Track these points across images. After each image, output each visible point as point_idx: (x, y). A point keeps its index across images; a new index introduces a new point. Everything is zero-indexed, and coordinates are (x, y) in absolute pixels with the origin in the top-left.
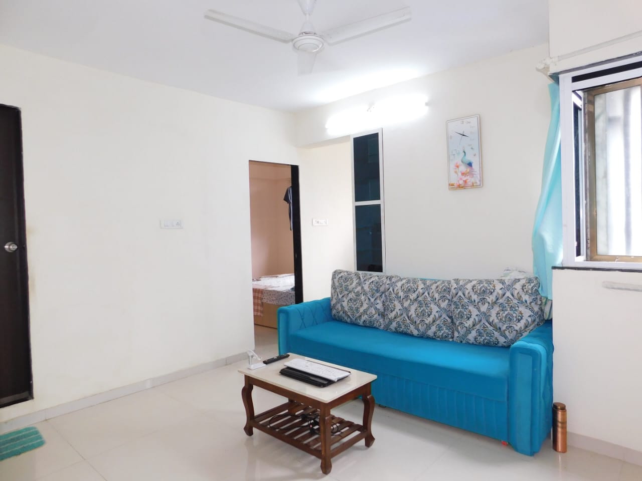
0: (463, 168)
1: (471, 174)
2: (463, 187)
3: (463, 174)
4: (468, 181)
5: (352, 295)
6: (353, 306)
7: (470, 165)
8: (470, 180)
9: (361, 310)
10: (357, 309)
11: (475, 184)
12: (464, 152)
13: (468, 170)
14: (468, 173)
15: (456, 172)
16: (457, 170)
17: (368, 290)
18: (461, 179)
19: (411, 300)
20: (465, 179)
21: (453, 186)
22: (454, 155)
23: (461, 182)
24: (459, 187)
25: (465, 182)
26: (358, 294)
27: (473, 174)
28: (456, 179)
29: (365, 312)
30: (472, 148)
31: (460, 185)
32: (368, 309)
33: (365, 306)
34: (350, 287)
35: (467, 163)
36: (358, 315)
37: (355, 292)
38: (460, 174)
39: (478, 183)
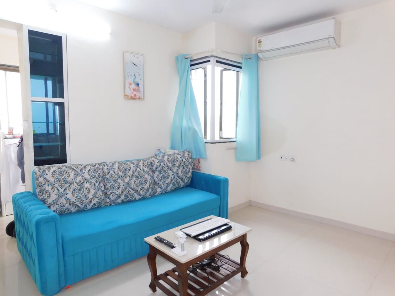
0: (134, 86)
1: (138, 90)
2: (134, 98)
3: (134, 90)
4: (137, 95)
5: (74, 186)
6: (80, 195)
7: (138, 85)
8: (138, 95)
9: (90, 196)
10: (85, 196)
11: (141, 98)
12: (135, 76)
13: (137, 88)
14: (137, 90)
15: (129, 88)
16: (130, 86)
17: (89, 177)
18: (133, 93)
19: (129, 176)
20: (135, 93)
21: (127, 97)
22: (128, 76)
23: (133, 95)
24: (132, 98)
25: (135, 95)
26: (80, 184)
27: (140, 91)
28: (129, 92)
29: (94, 196)
30: (139, 75)
31: (132, 97)
32: (96, 193)
33: (93, 192)
34: (70, 179)
35: (137, 83)
36: (88, 201)
37: (77, 181)
38: (132, 90)
39: (143, 97)
